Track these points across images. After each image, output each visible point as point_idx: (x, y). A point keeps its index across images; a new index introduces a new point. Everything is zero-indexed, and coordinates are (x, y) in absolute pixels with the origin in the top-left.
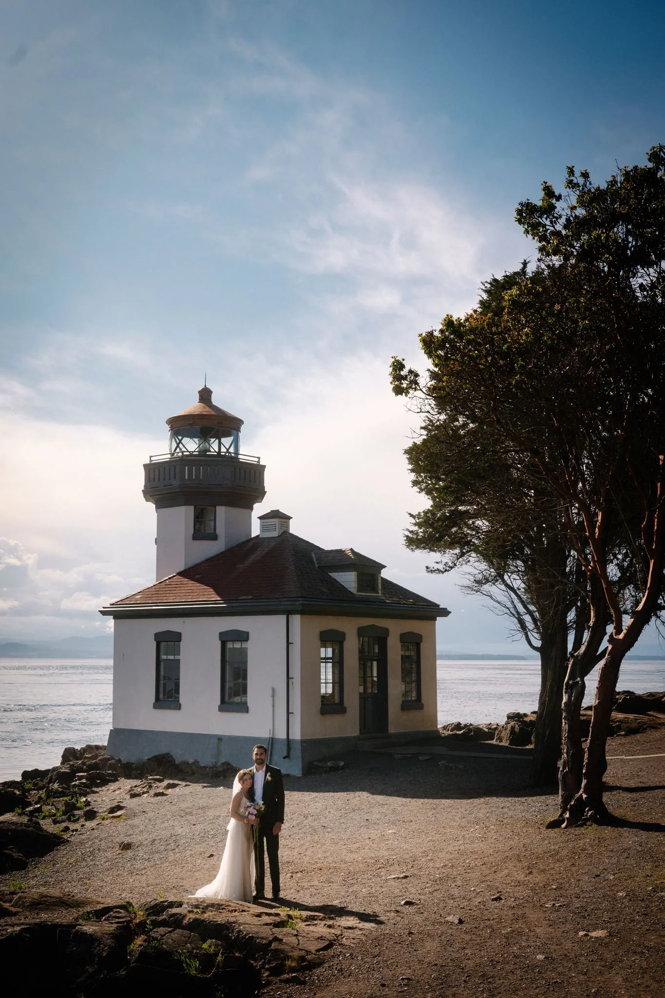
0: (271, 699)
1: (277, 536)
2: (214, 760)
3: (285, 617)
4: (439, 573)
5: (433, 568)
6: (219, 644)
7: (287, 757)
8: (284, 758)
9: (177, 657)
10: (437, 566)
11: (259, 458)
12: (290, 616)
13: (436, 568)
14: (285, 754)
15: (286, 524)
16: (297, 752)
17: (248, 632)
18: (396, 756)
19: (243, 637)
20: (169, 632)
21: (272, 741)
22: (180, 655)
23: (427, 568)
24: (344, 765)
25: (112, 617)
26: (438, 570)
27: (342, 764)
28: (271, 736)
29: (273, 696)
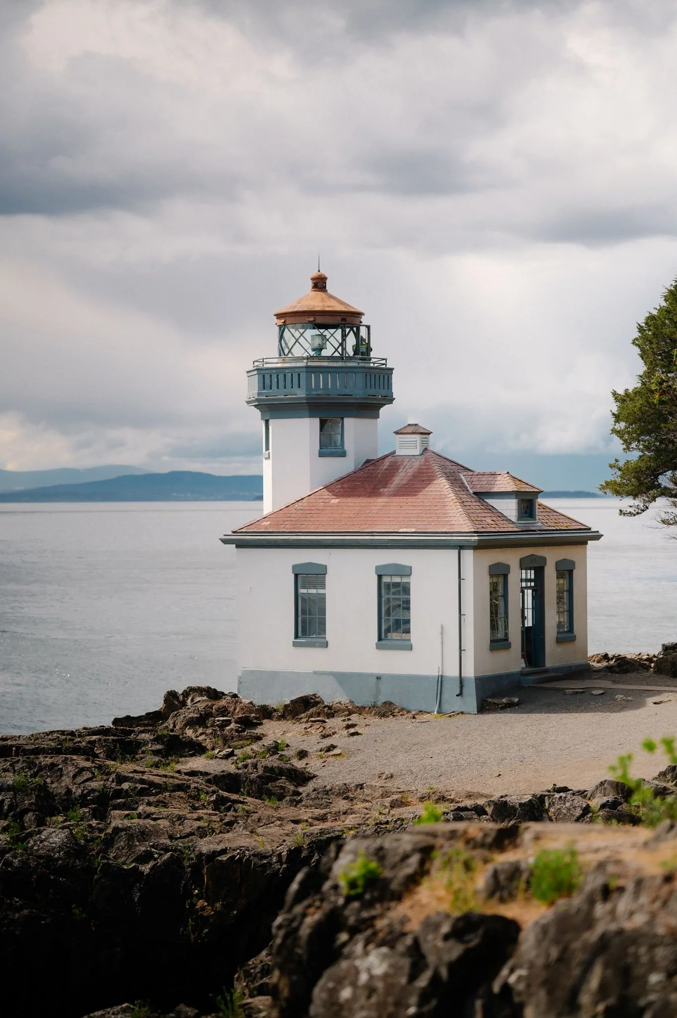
0: (440, 636)
1: (419, 454)
2: (373, 700)
3: (456, 551)
4: (631, 516)
5: (626, 511)
6: (376, 577)
7: (460, 694)
8: (457, 696)
9: (321, 591)
10: (629, 510)
11: (386, 360)
12: (461, 551)
13: (628, 511)
14: (458, 692)
15: (426, 440)
16: (471, 690)
17: (411, 567)
18: (567, 691)
19: (406, 571)
20: (310, 564)
21: (441, 680)
22: (325, 589)
23: (621, 511)
24: (519, 701)
25: (235, 545)
26: (630, 513)
27: (516, 700)
28: (440, 674)
29: (442, 634)
